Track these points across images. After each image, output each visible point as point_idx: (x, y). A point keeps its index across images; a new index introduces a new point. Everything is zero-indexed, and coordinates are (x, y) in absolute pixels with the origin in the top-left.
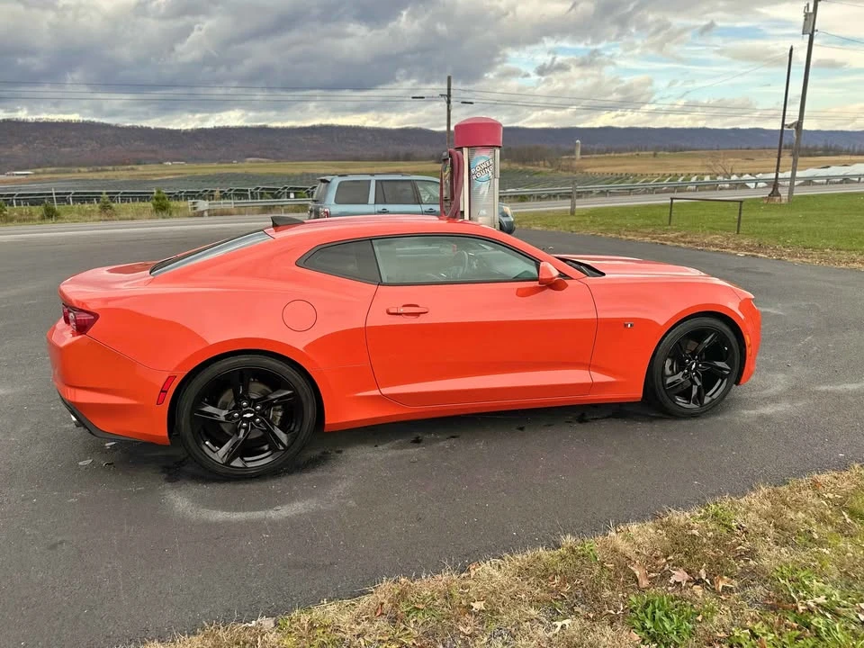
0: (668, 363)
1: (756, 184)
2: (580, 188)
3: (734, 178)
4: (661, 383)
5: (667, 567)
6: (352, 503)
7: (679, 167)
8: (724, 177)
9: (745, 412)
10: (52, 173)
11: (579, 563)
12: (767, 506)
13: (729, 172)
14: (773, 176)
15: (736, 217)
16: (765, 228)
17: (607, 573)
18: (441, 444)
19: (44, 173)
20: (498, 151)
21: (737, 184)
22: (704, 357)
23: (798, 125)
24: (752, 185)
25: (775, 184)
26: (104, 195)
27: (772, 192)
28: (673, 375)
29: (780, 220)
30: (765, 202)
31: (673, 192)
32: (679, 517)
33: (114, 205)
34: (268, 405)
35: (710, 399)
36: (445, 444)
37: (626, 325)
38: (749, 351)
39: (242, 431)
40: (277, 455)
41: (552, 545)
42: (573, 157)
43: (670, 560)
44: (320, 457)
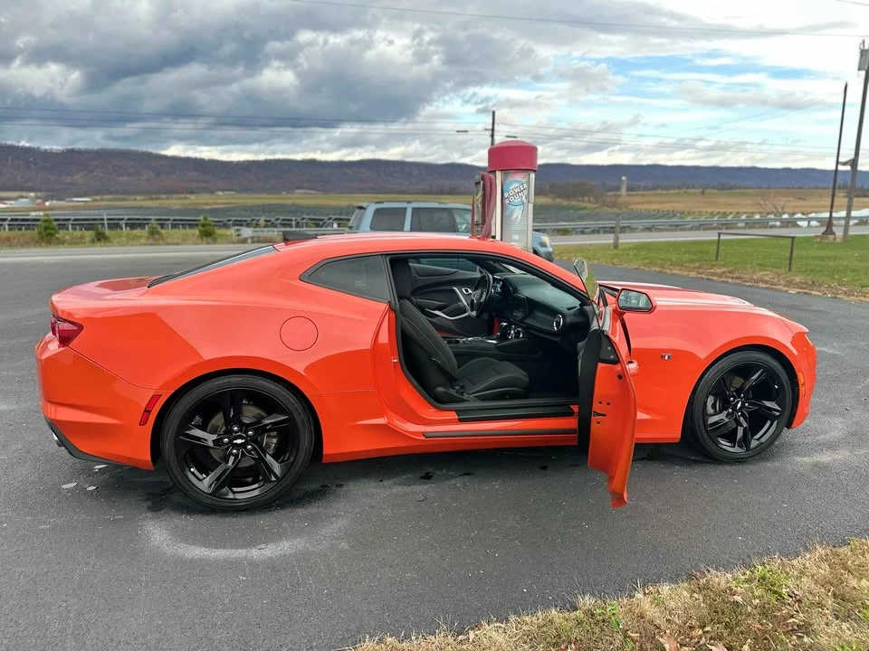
0: (710, 400)
1: (809, 222)
2: (624, 223)
3: (786, 216)
4: (701, 422)
5: (703, 641)
6: (344, 545)
7: (727, 205)
8: (776, 215)
9: (798, 459)
10: (110, 200)
11: (597, 630)
12: (825, 570)
13: (780, 210)
14: (827, 215)
15: (788, 255)
16: (820, 266)
17: (631, 644)
18: (453, 482)
19: (102, 200)
20: (533, 176)
21: (789, 222)
22: (751, 396)
23: (854, 163)
24: (804, 224)
25: (829, 223)
26: (153, 221)
27: (826, 231)
28: (716, 414)
29: (835, 258)
30: (819, 240)
31: (721, 229)
32: (720, 579)
33: (163, 231)
34: (262, 430)
35: (758, 442)
36: (457, 482)
37: (663, 357)
38: (802, 390)
39: (232, 458)
40: (268, 486)
41: (568, 605)
42: (618, 193)
43: (707, 632)
44: (320, 491)
